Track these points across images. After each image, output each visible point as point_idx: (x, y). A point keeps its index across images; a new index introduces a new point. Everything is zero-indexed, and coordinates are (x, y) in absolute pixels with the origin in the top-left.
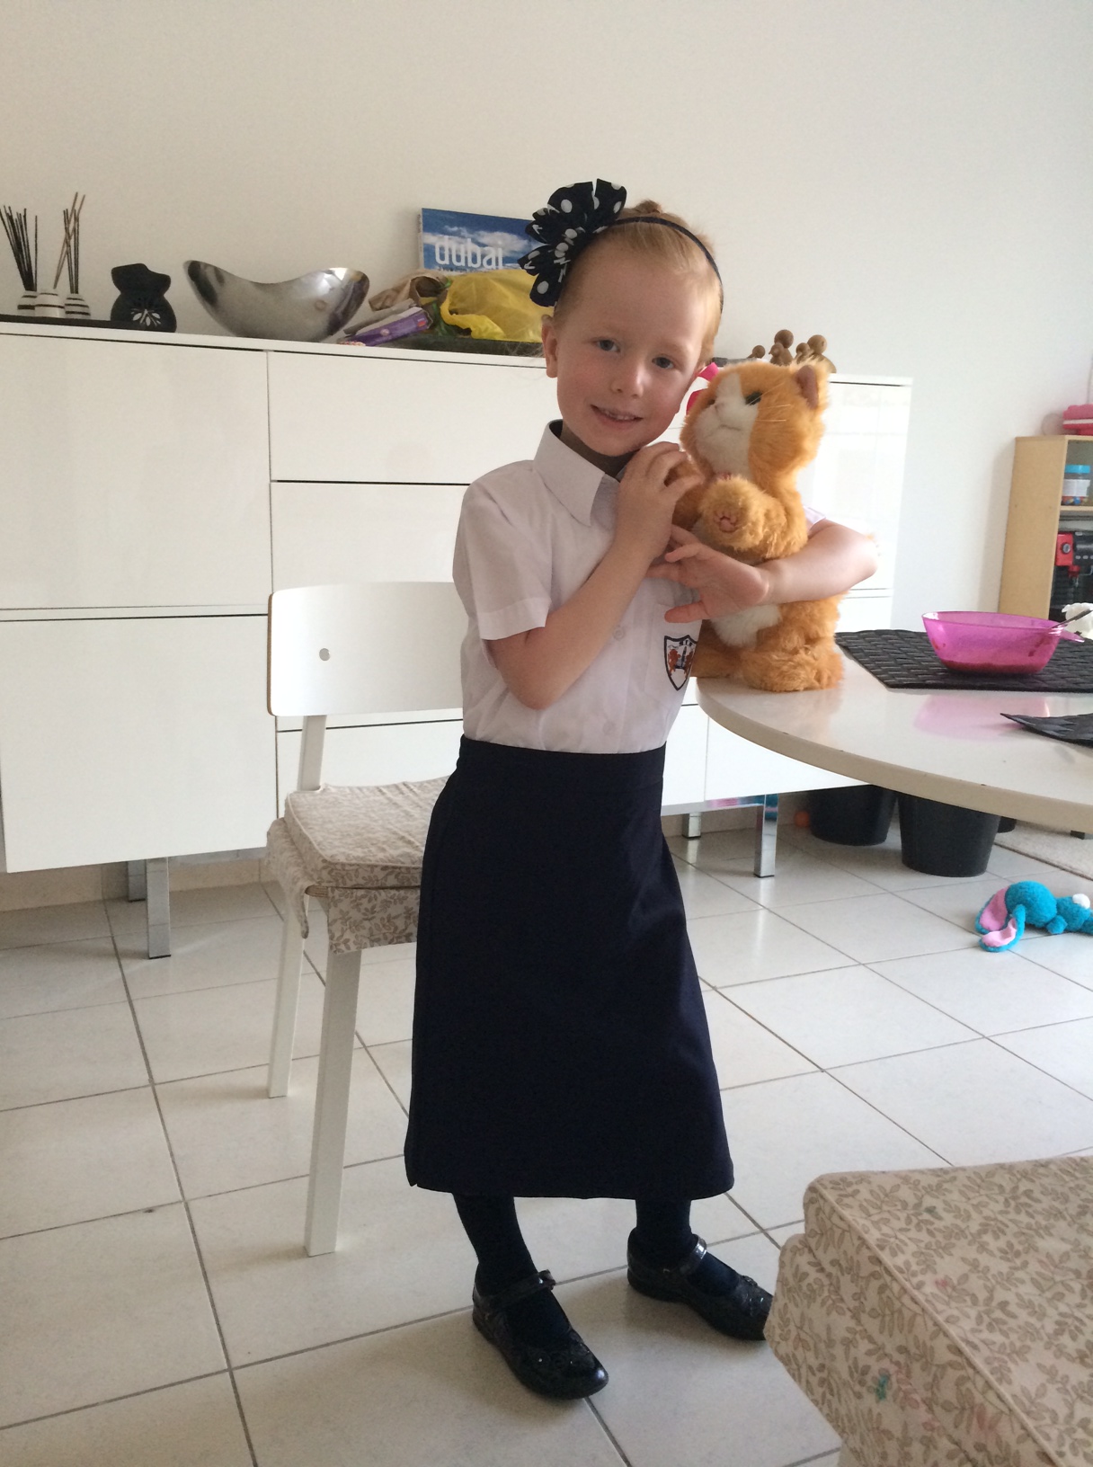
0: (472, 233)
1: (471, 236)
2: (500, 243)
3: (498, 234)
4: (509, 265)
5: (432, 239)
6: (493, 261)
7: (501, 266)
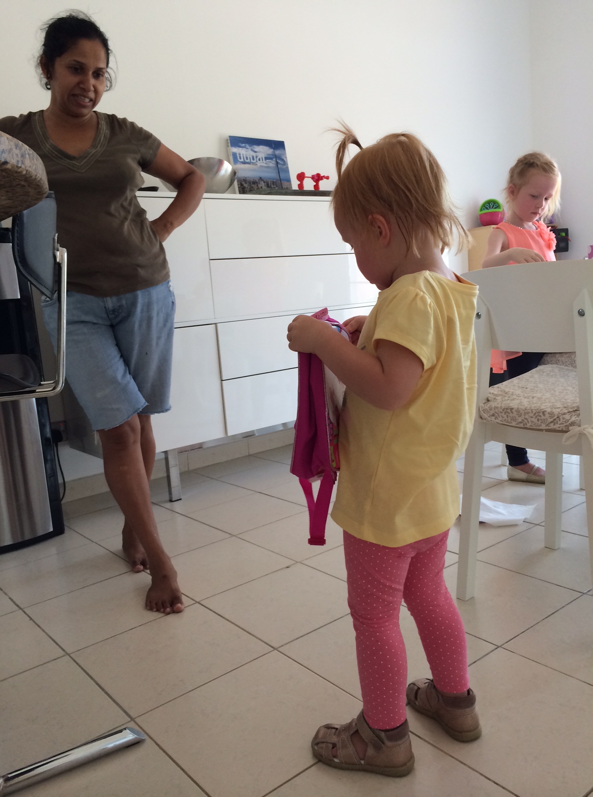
0: (250, 146)
1: (250, 148)
2: (263, 150)
3: (261, 147)
4: (267, 161)
5: (235, 150)
6: (261, 159)
7: (264, 161)
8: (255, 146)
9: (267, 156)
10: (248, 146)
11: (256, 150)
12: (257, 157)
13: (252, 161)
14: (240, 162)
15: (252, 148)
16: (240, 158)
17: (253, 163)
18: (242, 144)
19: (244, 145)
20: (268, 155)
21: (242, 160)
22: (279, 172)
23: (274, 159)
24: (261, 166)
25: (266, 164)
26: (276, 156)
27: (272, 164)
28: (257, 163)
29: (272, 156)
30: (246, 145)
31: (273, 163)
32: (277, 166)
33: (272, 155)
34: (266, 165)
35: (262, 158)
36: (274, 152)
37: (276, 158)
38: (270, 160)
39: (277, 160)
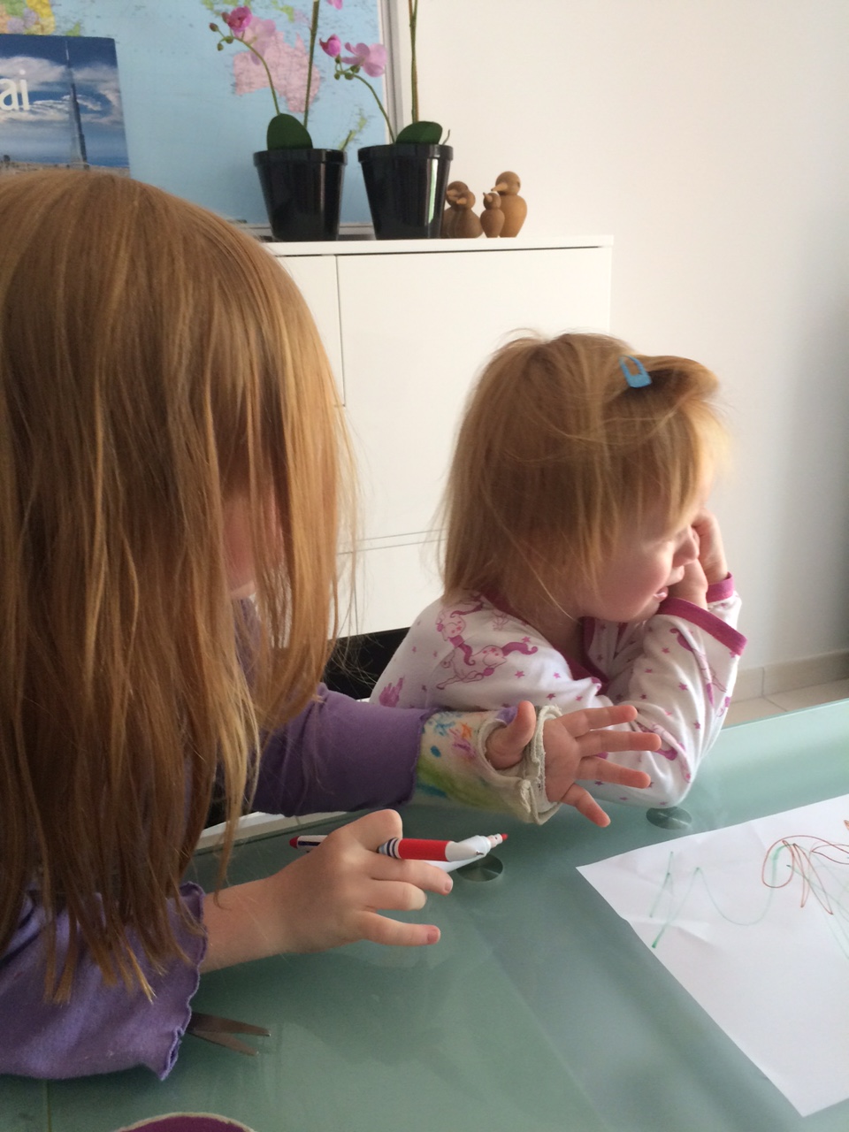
2: (22, 72)
3: (19, 60)
4: (39, 102)
6: (15, 99)
7: (26, 105)
9: (36, 88)
20: (46, 84)
22: (82, 137)
23: (67, 97)
25: (32, 112)
26: (73, 86)
27: (57, 112)
29: (58, 89)
31: (60, 110)
32: (78, 119)
33: (60, 84)
34: (32, 117)
35: (20, 96)
36: (70, 74)
37: (72, 94)
38: (51, 101)
39: (79, 101)
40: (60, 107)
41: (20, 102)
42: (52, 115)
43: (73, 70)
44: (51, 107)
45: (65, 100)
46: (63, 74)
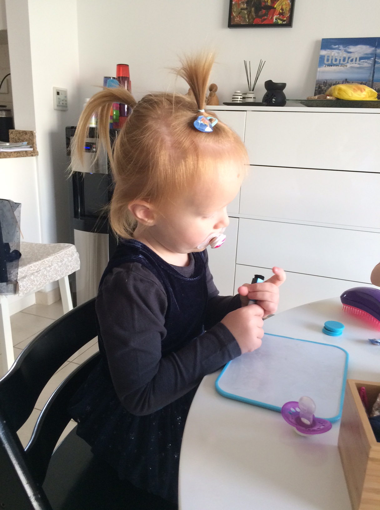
0: (345, 47)
1: (345, 49)
2: (359, 50)
3: (359, 46)
4: (362, 61)
5: (323, 53)
6: (354, 60)
7: (358, 62)
8: (351, 47)
9: (363, 56)
10: (341, 47)
11: (350, 50)
12: (349, 58)
13: (342, 62)
14: (326, 64)
15: (347, 48)
16: (328, 60)
17: (342, 64)
18: (335, 45)
19: (337, 46)
20: (366, 54)
21: (330, 62)
22: (374, 72)
23: (373, 59)
24: (351, 67)
25: (359, 64)
26: (376, 55)
27: (367, 64)
28: (348, 64)
29: (370, 56)
30: (340, 46)
31: (368, 63)
32: (374, 65)
33: (371, 54)
34: (358, 66)
35: (356, 59)
36: (376, 50)
37: (374, 58)
38: (366, 60)
39: (376, 60)
40: (369, 62)
41: (356, 61)
42: (366, 65)
43: (377, 49)
44: (366, 62)
45: (372, 60)
46: (373, 51)
